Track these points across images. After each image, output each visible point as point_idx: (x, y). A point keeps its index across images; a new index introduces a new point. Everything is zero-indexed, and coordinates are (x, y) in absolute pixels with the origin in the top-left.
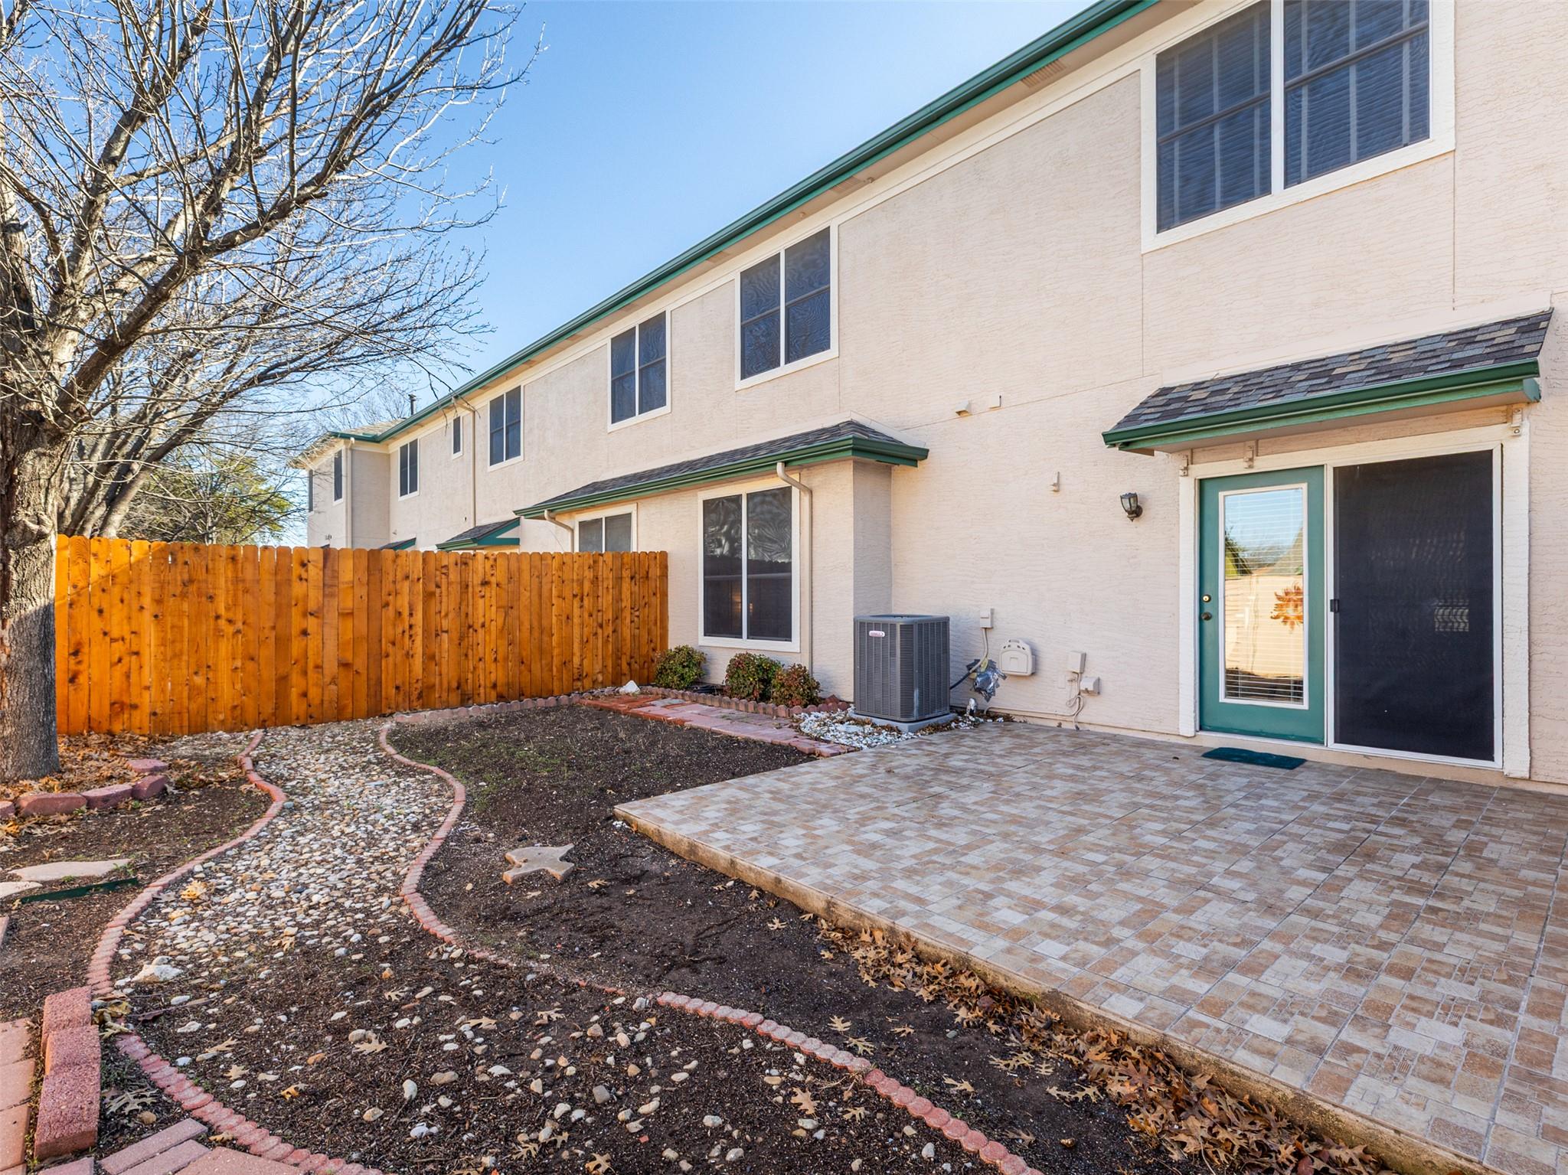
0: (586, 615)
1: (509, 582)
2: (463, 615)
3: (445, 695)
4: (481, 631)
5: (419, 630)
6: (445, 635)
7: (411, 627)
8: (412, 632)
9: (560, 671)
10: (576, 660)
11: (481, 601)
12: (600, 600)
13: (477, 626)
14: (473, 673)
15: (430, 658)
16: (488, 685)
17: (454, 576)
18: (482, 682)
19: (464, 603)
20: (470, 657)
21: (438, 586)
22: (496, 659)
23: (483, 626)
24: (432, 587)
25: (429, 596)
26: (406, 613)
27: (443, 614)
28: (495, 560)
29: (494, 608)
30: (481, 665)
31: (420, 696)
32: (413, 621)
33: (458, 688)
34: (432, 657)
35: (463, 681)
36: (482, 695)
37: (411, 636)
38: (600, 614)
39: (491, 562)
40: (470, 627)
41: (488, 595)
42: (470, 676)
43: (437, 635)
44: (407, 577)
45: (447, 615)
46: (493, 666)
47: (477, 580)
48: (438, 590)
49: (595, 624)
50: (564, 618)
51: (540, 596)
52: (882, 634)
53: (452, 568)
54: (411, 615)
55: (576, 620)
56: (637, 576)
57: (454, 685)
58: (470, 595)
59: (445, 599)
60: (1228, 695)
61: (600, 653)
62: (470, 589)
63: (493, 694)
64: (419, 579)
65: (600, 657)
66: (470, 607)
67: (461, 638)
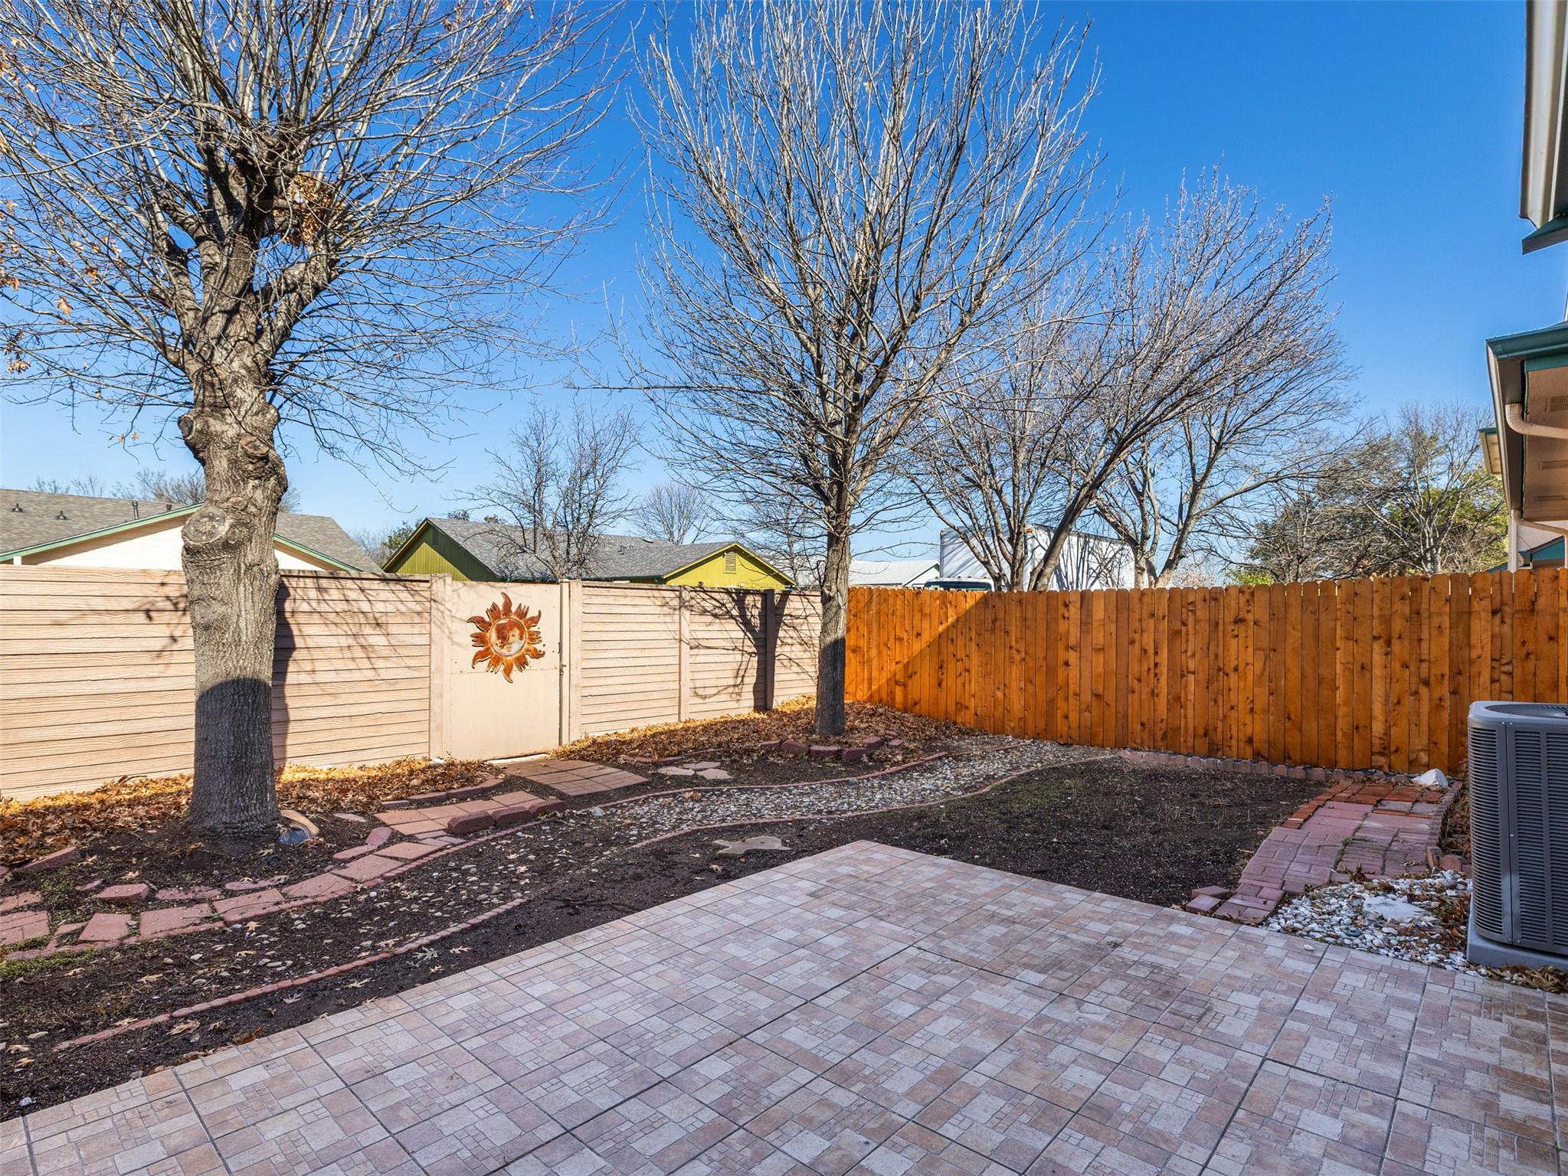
0: (1397, 666)
1: (1271, 619)
2: (1212, 657)
3: (1190, 740)
4: (1233, 676)
5: (1164, 669)
6: (1191, 677)
7: (1156, 665)
8: (1157, 671)
9: (1349, 737)
10: (1378, 728)
11: (1234, 642)
12: (1425, 645)
13: (1229, 669)
14: (1222, 721)
15: (1176, 700)
16: (1241, 735)
17: (1202, 613)
18: (1235, 734)
19: (1213, 644)
20: (1221, 704)
21: (1184, 624)
22: (1252, 710)
23: (1236, 669)
24: (1178, 626)
25: (1175, 634)
26: (1151, 651)
27: (1189, 654)
28: (1252, 594)
29: (1250, 650)
30: (1233, 714)
31: (1164, 736)
32: (1158, 660)
33: (1205, 735)
34: (1178, 699)
35: (1211, 728)
36: (1234, 749)
37: (1156, 674)
38: (1425, 665)
39: (1247, 596)
40: (1219, 669)
41: (1242, 634)
42: (1220, 724)
43: (1183, 676)
44: (1153, 615)
45: (1193, 655)
46: (1248, 719)
47: (1230, 617)
48: (1184, 629)
49: (1414, 679)
50: (1357, 668)
51: (1317, 638)
53: (1200, 604)
54: (1156, 653)
55: (1378, 671)
57: (1201, 732)
58: (1221, 634)
59: (1191, 638)
61: (1424, 720)
62: (1221, 628)
63: (1249, 750)
64: (1164, 617)
65: (1424, 728)
66: (1221, 648)
67: (1209, 682)
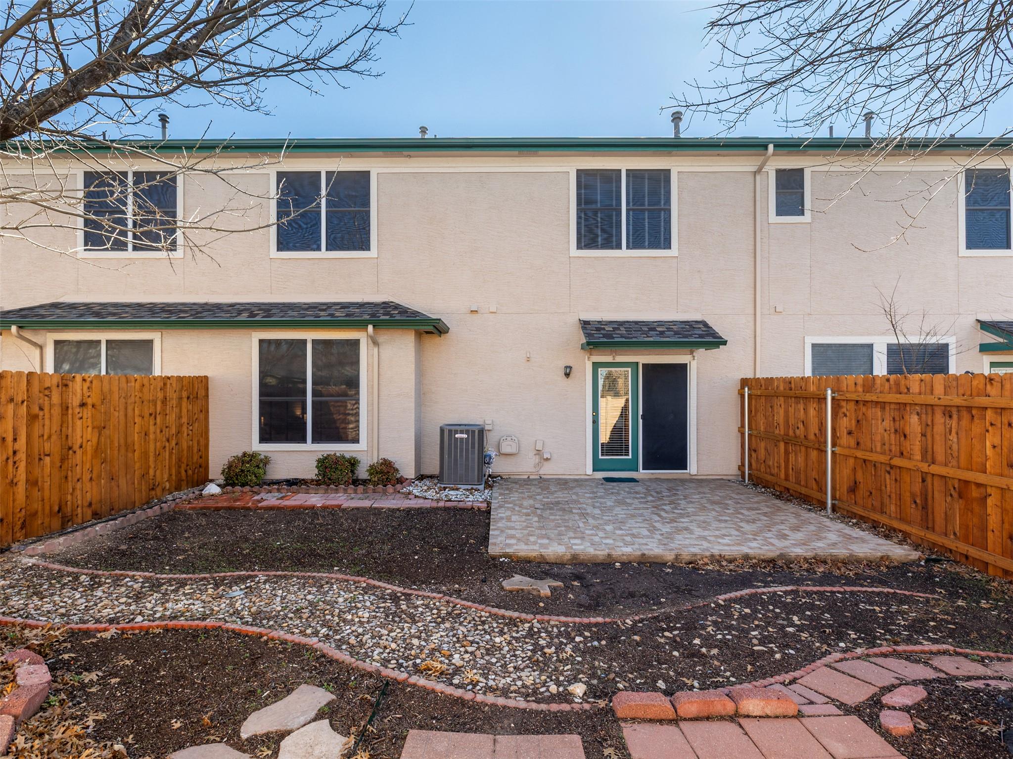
0: (158, 431)
1: (102, 403)
2: (64, 439)
3: (47, 520)
4: (79, 452)
5: (22, 456)
6: (47, 459)
7: (15, 453)
8: (17, 458)
9: (140, 484)
10: (151, 472)
11: (79, 423)
12: (168, 417)
13: (76, 447)
14: (72, 494)
15: (32, 483)
16: (86, 504)
17: (56, 398)
18: (79, 502)
19: (65, 425)
20: (70, 479)
21: (41, 409)
22: (91, 479)
23: (81, 447)
24: (35, 410)
25: (32, 418)
26: (10, 439)
27: (45, 437)
28: (91, 382)
29: (90, 429)
30: (79, 485)
31: (23, 526)
32: (17, 447)
33: (59, 512)
34: (35, 483)
35: (63, 503)
36: (80, 515)
37: (15, 463)
38: (167, 430)
39: (87, 384)
40: (70, 448)
41: (85, 417)
42: (69, 497)
43: (40, 459)
44: (12, 400)
45: (50, 437)
46: (89, 485)
47: (76, 401)
48: (41, 413)
49: (164, 439)
50: (143, 434)
51: (126, 415)
52: (465, 436)
53: (54, 389)
54: (15, 440)
55: (152, 436)
56: (191, 397)
57: (56, 508)
58: (70, 416)
59: (47, 422)
60: (602, 455)
61: (167, 464)
62: (70, 411)
63: (89, 513)
64: (23, 402)
65: (167, 467)
66: (70, 429)
67: (63, 460)
